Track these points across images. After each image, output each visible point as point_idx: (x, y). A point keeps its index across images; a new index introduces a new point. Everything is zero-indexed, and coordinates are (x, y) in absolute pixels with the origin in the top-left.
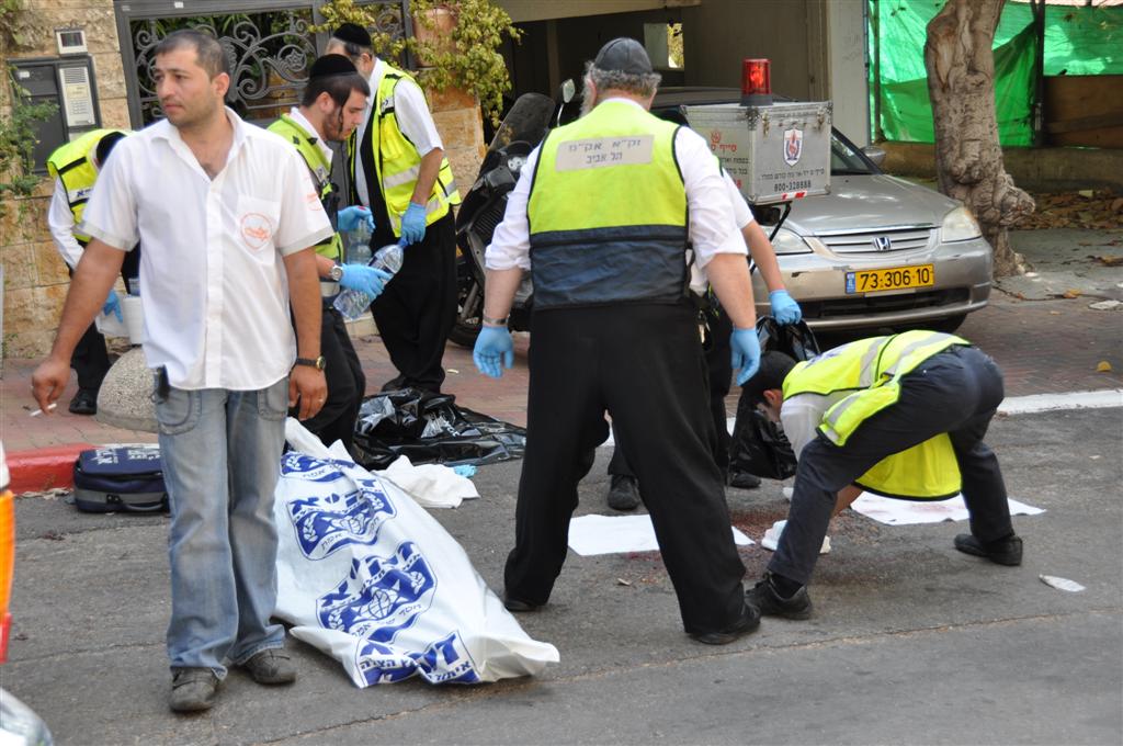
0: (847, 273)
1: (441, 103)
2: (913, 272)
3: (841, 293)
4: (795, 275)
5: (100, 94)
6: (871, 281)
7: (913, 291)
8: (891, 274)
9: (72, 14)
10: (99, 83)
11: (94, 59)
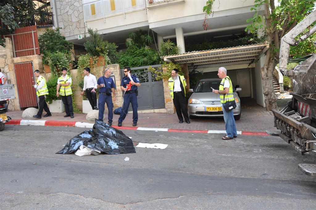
0: (205, 107)
1: (165, 80)
2: (217, 108)
3: (204, 111)
4: (197, 107)
5: (116, 80)
6: (209, 109)
7: (217, 111)
8: (213, 108)
9: (112, 71)
10: (116, 79)
11: (115, 76)
